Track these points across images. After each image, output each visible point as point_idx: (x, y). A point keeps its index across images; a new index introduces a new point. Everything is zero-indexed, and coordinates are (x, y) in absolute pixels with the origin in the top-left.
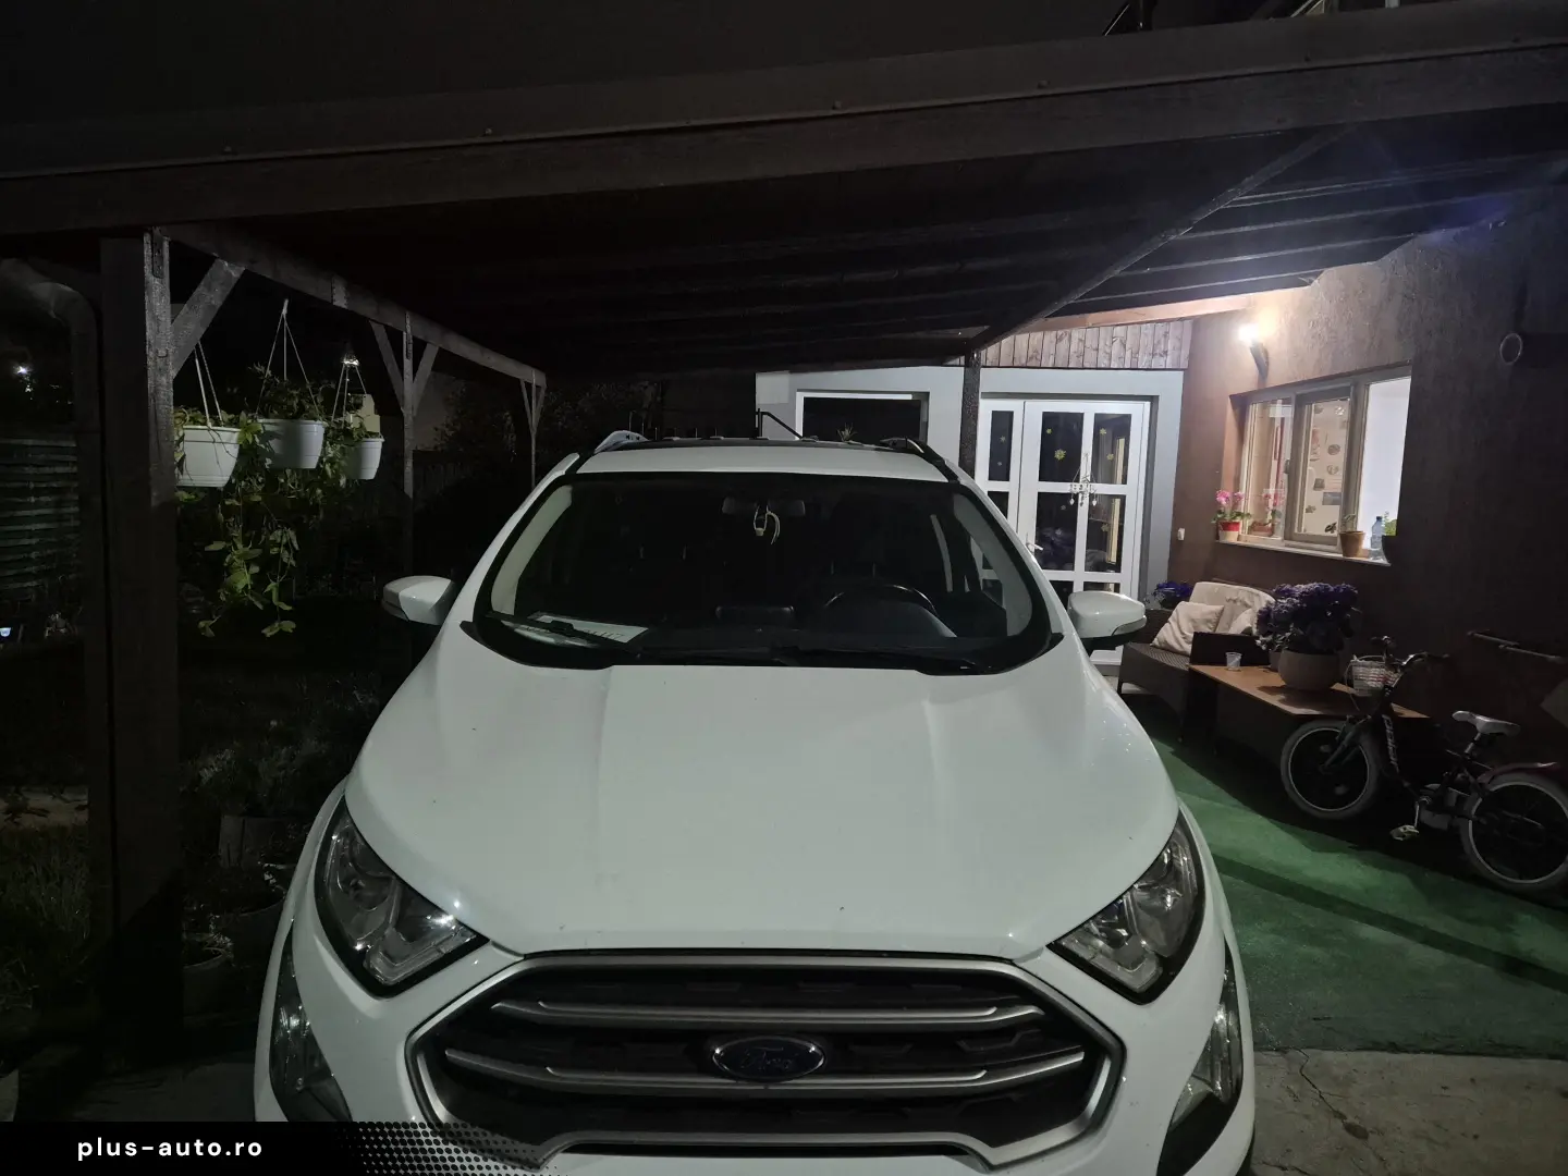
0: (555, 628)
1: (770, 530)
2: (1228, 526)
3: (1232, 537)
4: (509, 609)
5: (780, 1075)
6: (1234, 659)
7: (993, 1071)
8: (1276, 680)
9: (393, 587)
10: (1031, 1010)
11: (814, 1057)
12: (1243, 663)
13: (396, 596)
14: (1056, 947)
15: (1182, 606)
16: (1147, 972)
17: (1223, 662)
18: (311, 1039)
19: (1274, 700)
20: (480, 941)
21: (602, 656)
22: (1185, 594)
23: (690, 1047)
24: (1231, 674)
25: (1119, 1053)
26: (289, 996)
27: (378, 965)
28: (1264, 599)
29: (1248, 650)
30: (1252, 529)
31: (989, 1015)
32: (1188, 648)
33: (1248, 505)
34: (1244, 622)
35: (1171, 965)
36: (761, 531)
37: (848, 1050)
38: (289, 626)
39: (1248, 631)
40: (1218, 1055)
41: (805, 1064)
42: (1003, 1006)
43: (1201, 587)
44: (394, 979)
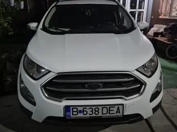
0: (56, 29)
1: (89, 13)
2: (160, 15)
3: (160, 17)
4: (48, 26)
5: (96, 88)
6: (160, 36)
7: (127, 87)
8: (166, 39)
9: (28, 24)
10: (133, 79)
11: (101, 86)
12: (161, 37)
13: (29, 26)
14: (136, 70)
15: (152, 29)
16: (150, 74)
17: (158, 37)
18: (26, 87)
19: (166, 42)
20: (50, 72)
21: (63, 33)
22: (152, 27)
23: (83, 85)
24: (159, 38)
25: (145, 84)
26: (22, 82)
27: (35, 76)
28: (165, 26)
29: (162, 34)
30: (164, 16)
31: (126, 80)
32: (153, 35)
33: (163, 12)
34: (162, 30)
35: (153, 73)
36: (87, 14)
37: (105, 85)
38: (13, 33)
39: (162, 32)
40: (159, 86)
41: (99, 87)
42: (129, 78)
43: (155, 25)
44: (37, 78)
